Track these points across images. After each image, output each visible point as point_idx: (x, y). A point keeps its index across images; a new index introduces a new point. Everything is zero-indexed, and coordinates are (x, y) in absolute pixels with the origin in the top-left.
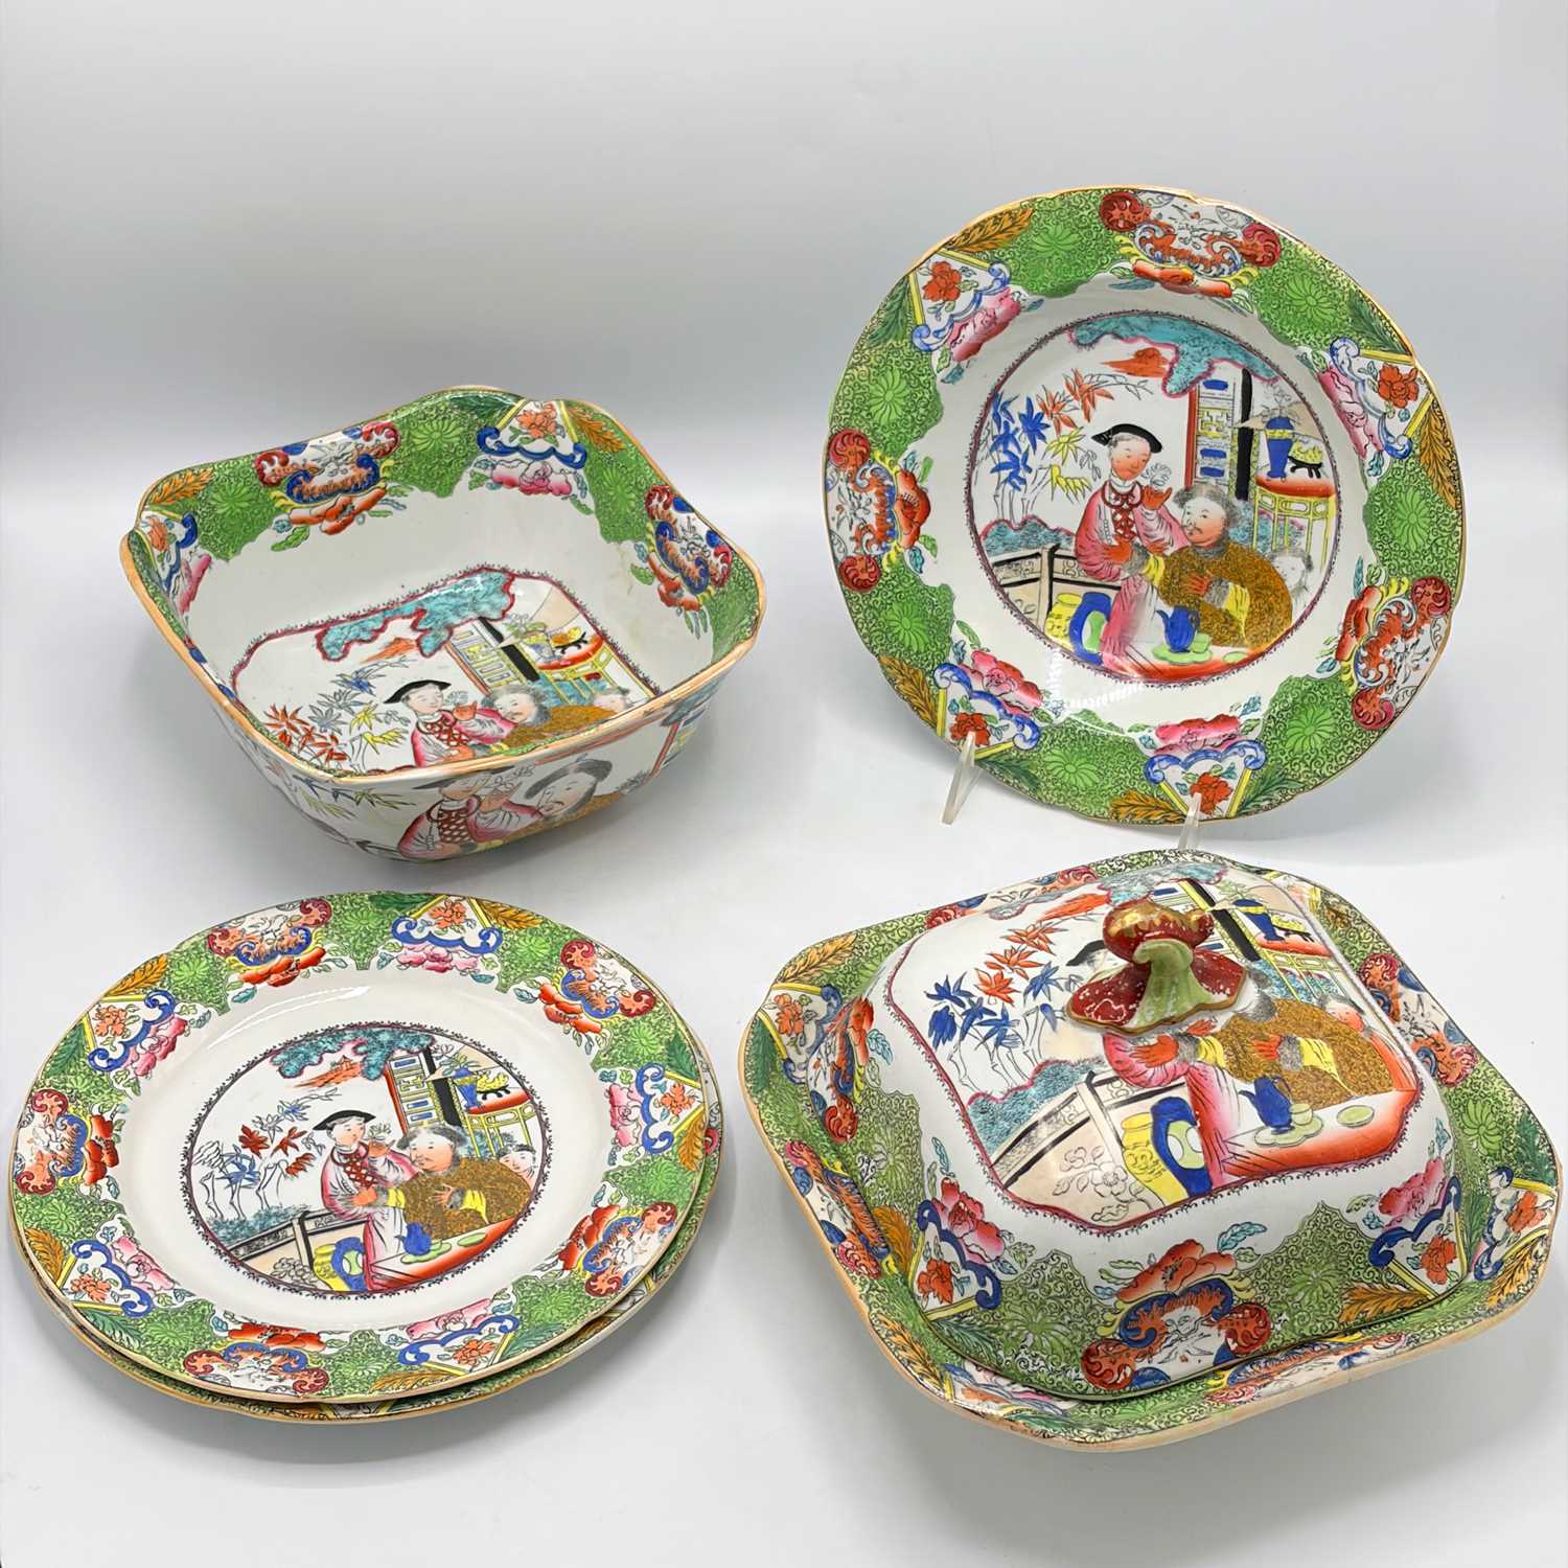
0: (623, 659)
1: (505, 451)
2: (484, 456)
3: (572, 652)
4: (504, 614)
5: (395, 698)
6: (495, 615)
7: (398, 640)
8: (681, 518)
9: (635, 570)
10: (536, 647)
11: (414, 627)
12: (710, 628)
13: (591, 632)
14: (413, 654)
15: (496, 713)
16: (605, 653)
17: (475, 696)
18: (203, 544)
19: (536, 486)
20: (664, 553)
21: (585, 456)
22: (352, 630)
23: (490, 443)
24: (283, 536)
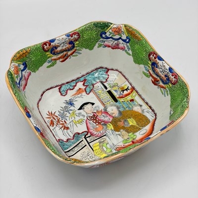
0: (140, 96)
1: (107, 38)
2: (102, 39)
3: (125, 92)
4: (106, 80)
5: (80, 109)
6: (104, 81)
7: (80, 89)
8: (160, 63)
9: (144, 73)
10: (116, 91)
11: (84, 85)
12: (169, 95)
13: (130, 87)
14: (84, 93)
15: (107, 113)
16: (134, 93)
17: (102, 108)
18: (29, 69)
19: (116, 47)
20: (154, 71)
21: (130, 40)
22: (68, 86)
23: (104, 36)
24: (50, 64)
